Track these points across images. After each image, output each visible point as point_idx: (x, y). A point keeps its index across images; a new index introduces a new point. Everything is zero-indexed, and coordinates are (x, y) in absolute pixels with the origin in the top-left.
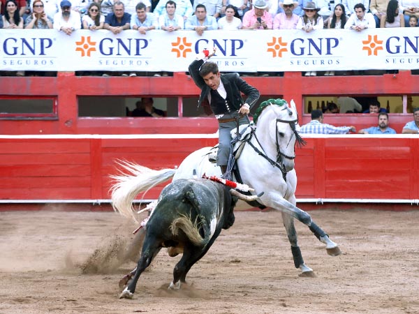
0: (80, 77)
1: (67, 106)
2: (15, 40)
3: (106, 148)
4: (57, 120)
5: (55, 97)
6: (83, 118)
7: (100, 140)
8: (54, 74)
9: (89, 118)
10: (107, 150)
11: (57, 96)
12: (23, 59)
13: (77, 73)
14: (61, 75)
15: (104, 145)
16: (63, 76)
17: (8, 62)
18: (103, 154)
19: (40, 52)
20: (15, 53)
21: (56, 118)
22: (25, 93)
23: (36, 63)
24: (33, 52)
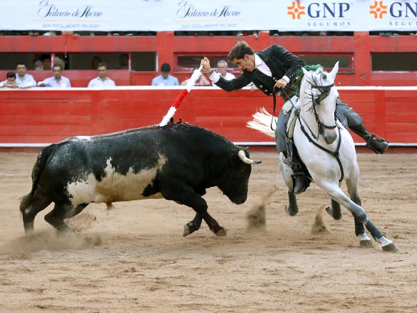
0: (373, 36)
1: (362, 62)
2: (318, 5)
3: (388, 98)
4: (354, 74)
5: (352, 54)
6: (375, 72)
7: (384, 91)
8: (351, 34)
9: (381, 72)
10: (389, 99)
11: (353, 53)
12: (325, 21)
13: (372, 33)
14: (357, 35)
15: (387, 96)
16: (359, 36)
17: (312, 24)
18: (386, 103)
19: (339, 15)
20: (318, 16)
21: (353, 72)
22: (326, 51)
23: (335, 24)
24: (333, 15)
